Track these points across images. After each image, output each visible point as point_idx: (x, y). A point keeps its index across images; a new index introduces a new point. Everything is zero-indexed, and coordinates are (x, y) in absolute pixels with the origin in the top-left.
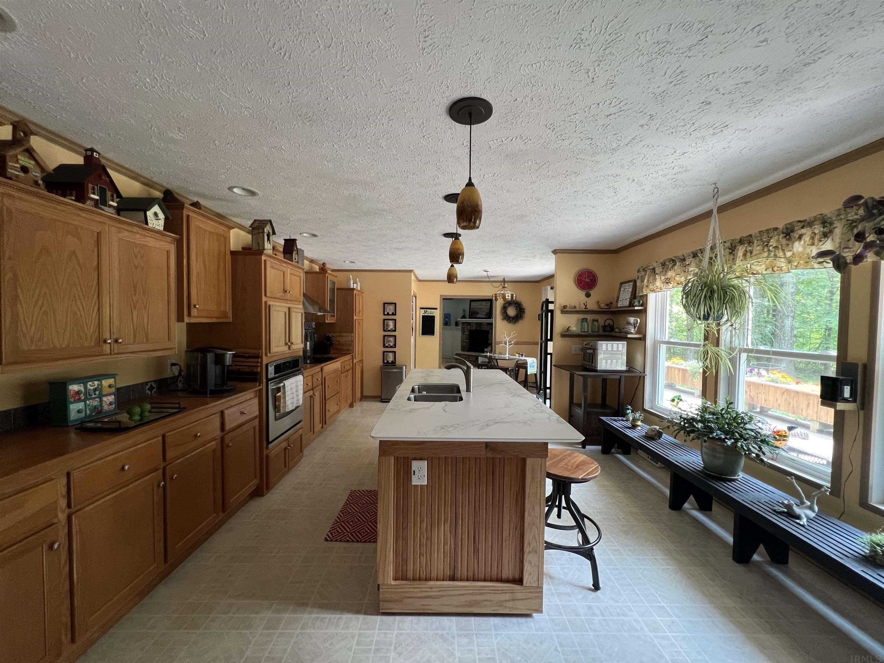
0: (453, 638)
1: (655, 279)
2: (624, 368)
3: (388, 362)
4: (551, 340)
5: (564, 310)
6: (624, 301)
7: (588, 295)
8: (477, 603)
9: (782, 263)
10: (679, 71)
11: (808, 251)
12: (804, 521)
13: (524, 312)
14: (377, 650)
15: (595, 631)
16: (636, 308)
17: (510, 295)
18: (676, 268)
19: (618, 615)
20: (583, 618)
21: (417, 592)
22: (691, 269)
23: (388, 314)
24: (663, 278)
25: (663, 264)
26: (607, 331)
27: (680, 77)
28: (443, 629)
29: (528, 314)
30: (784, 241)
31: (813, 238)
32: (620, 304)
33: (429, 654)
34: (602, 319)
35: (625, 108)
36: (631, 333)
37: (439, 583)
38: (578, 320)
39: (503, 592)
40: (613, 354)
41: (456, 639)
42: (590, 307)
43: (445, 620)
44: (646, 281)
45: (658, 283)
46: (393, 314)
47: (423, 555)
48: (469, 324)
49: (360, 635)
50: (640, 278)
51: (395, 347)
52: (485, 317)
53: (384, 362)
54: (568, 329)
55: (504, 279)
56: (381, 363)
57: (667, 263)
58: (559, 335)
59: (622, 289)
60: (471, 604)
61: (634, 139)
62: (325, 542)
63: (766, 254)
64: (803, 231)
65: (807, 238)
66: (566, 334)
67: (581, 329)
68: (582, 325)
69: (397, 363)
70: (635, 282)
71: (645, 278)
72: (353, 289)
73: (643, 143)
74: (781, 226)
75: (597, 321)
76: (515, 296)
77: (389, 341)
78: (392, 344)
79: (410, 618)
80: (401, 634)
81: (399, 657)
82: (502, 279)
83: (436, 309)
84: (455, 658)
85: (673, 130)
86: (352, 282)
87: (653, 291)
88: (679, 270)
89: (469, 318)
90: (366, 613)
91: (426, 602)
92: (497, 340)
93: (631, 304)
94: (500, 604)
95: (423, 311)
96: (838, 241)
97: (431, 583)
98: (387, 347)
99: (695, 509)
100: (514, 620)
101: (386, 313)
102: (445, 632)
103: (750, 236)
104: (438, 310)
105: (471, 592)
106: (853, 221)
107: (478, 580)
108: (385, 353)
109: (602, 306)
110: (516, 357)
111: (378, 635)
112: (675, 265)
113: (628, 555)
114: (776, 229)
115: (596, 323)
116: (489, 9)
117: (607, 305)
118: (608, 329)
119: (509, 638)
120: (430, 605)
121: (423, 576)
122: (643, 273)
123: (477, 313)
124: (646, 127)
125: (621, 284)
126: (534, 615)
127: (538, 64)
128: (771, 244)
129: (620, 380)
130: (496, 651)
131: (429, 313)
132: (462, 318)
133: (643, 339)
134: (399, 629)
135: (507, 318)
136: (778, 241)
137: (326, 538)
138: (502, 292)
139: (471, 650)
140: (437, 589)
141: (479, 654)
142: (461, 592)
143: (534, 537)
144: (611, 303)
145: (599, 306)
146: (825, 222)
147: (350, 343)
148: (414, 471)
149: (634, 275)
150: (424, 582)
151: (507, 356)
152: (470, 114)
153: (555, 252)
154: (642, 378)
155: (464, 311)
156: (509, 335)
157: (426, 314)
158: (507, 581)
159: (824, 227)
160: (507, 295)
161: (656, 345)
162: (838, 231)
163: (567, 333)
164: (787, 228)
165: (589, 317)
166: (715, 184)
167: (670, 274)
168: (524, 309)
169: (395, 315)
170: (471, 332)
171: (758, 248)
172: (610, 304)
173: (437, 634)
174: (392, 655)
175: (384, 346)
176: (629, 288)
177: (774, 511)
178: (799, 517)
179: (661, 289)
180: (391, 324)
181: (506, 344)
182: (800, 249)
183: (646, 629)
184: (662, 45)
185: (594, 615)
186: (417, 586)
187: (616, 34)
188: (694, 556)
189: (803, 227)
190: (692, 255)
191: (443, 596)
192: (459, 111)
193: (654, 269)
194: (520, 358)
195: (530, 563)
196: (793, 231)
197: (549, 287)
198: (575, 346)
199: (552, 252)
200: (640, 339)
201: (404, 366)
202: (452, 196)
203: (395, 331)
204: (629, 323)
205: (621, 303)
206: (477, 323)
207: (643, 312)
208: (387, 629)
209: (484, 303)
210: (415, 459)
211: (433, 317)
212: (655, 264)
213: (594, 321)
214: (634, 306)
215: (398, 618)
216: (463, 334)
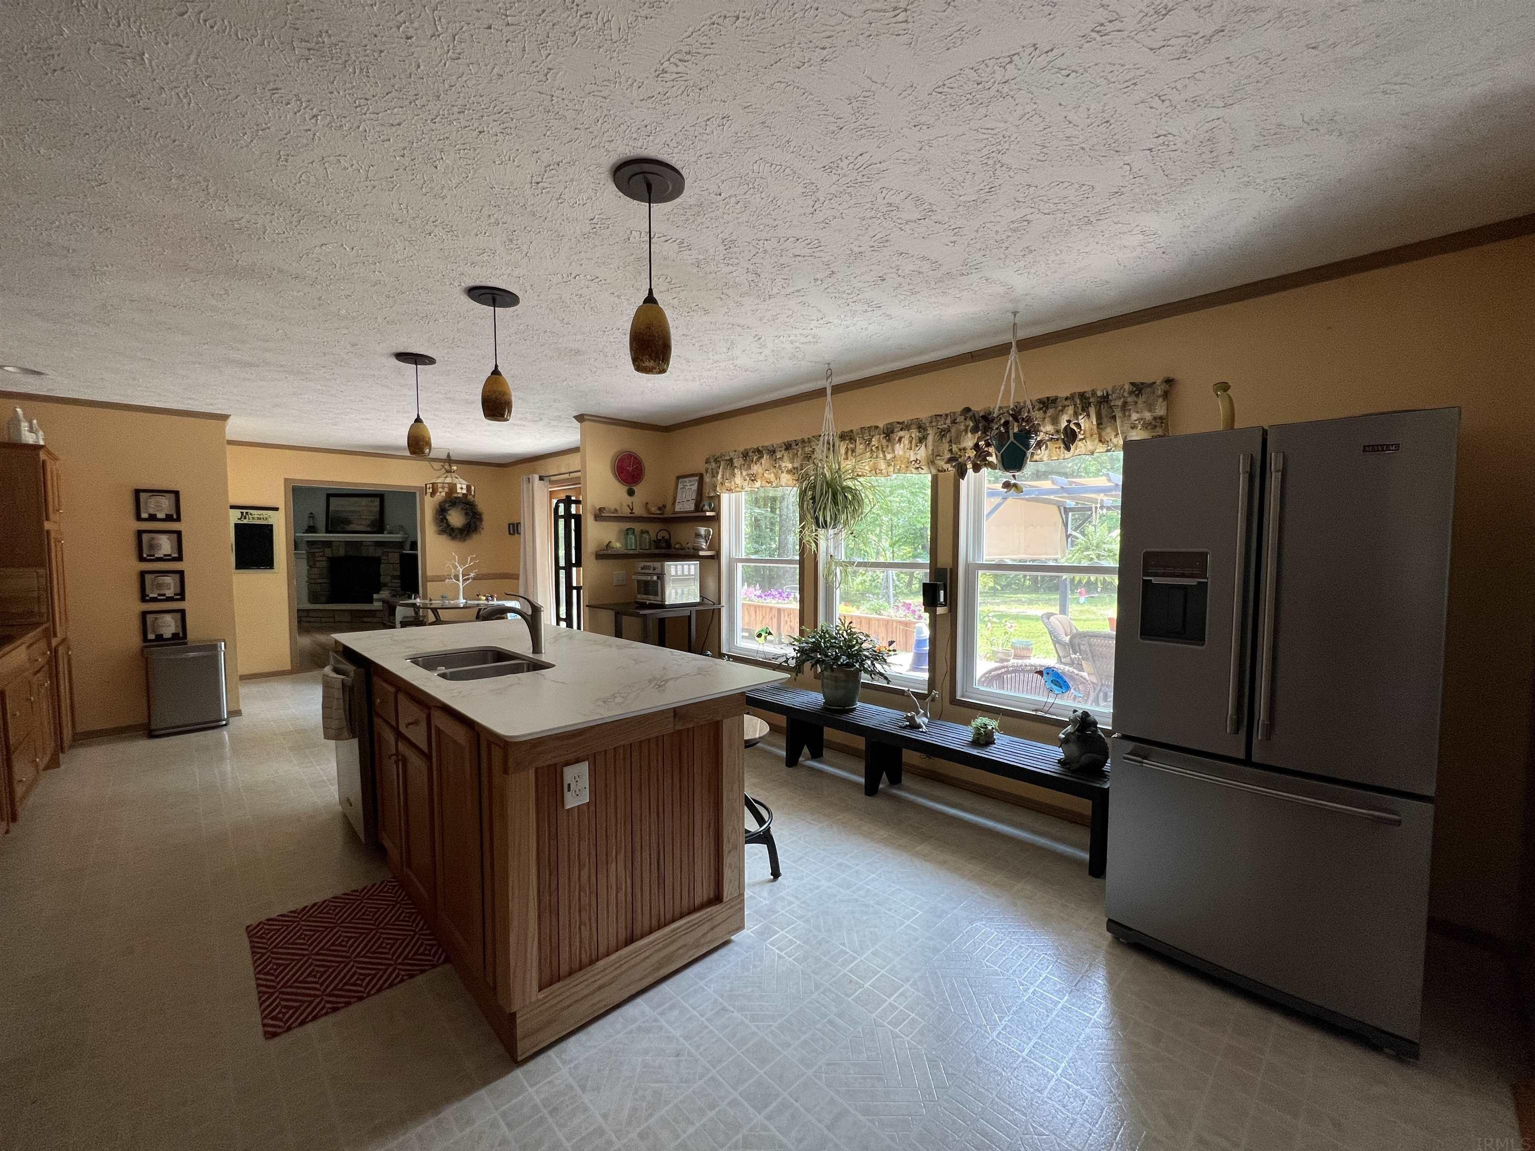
0: (656, 1020)
1: (734, 475)
2: (698, 600)
3: (160, 637)
4: (578, 564)
5: (600, 515)
6: (685, 503)
7: (631, 493)
8: (669, 959)
9: (882, 465)
10: (886, 238)
11: (907, 455)
12: (924, 729)
13: (481, 520)
14: (554, 1111)
15: (802, 917)
16: (708, 514)
17: (464, 487)
18: (763, 461)
19: (811, 890)
20: (783, 912)
21: (582, 989)
22: (783, 465)
23: (152, 518)
24: (744, 473)
25: (745, 455)
26: (662, 548)
27: (882, 245)
28: (634, 1020)
29: (488, 522)
30: (884, 442)
31: (911, 442)
32: (678, 508)
33: (640, 1059)
34: (654, 530)
35: (817, 255)
36: (703, 550)
37: (613, 957)
38: (620, 532)
39: (700, 924)
40: (684, 579)
41: (662, 1020)
42: (639, 511)
43: (629, 1010)
44: (720, 476)
45: (738, 480)
46: (169, 518)
47: (585, 925)
48: (328, 544)
49: (504, 1115)
50: (709, 470)
51: (183, 599)
52: (369, 529)
53: (145, 639)
54: (607, 546)
55: (449, 455)
56: (134, 641)
57: (751, 454)
58: (593, 557)
59: (680, 486)
60: (660, 965)
61: (798, 291)
62: (271, 1042)
63: (868, 454)
64: (902, 433)
65: (906, 441)
66: (604, 554)
67: (626, 545)
68: (626, 539)
69: (192, 635)
70: (701, 476)
71: (718, 473)
72: (36, 448)
73: (801, 299)
74: (881, 425)
75: (647, 532)
76: (473, 488)
77: (160, 586)
78: (169, 593)
79: (573, 1039)
80: (576, 1067)
81: (599, 1092)
82: (444, 456)
83: (276, 509)
84: (677, 1039)
85: (838, 295)
86: (25, 426)
87: (730, 490)
88: (768, 465)
89: (327, 531)
90: (486, 1082)
91: (596, 998)
92: (429, 573)
93: (699, 507)
94: (697, 945)
95: (237, 513)
96: (930, 448)
97: (601, 963)
98: (154, 600)
99: (808, 760)
100: (715, 956)
101: (144, 515)
102: (638, 1023)
103: (852, 431)
104: (282, 512)
105: (660, 945)
106: (942, 430)
107: (666, 925)
108: (150, 618)
109: (654, 509)
110: (480, 602)
111: (537, 1092)
112: (762, 457)
113: (781, 829)
114: (877, 427)
115: (645, 535)
116: (783, 80)
117: (660, 509)
118: (664, 545)
119: (724, 977)
120: (602, 1000)
121: (585, 959)
122: (714, 465)
123: (348, 522)
124: (819, 282)
125: (678, 478)
126: (732, 937)
127: (778, 167)
128: (873, 443)
129: (690, 617)
130: (720, 1000)
131: (255, 517)
132: (307, 531)
133: (717, 557)
134: (564, 1062)
135: (446, 529)
136: (879, 441)
137: (265, 1033)
138: (448, 480)
139: (690, 1018)
140: (612, 968)
141: (702, 1016)
142: (647, 954)
143: (734, 828)
144: (664, 506)
145: (648, 510)
146: (921, 427)
147: (35, 594)
148: (569, 785)
149: (699, 466)
150: (589, 968)
151: (462, 602)
152: (649, 186)
153: (580, 418)
154: (716, 611)
155: (312, 516)
156: (462, 562)
157: (245, 521)
158: (703, 906)
159: (920, 432)
160: (459, 486)
161: (732, 562)
162: (930, 438)
163: (606, 552)
164: (888, 429)
165: (638, 527)
166: (829, 364)
167: (756, 468)
168: (480, 514)
169: (178, 519)
170: (334, 562)
171: (861, 446)
172: (662, 508)
173: (631, 1032)
174: (586, 1098)
175: (144, 598)
176: (691, 486)
177: (901, 727)
178: (919, 726)
179: (742, 488)
180: (165, 545)
181: (458, 580)
182: (901, 453)
183: (842, 890)
184: (890, 208)
185: (790, 903)
186: (582, 979)
187: (868, 178)
188: (836, 805)
189: (901, 430)
190: (784, 447)
191: (621, 974)
192: (634, 175)
193: (731, 460)
194: (491, 603)
195: (730, 866)
196: (892, 432)
197: (536, 477)
198: (615, 572)
199: (576, 417)
200: (711, 557)
201: (220, 640)
202: (483, 291)
203: (180, 558)
204: (698, 535)
205: (680, 506)
206: (348, 544)
207: (716, 520)
208: (546, 1076)
209: (364, 501)
210: (568, 764)
211: (270, 528)
212: (732, 454)
213: (642, 532)
214: (705, 511)
215: (551, 1053)
216: (311, 567)
